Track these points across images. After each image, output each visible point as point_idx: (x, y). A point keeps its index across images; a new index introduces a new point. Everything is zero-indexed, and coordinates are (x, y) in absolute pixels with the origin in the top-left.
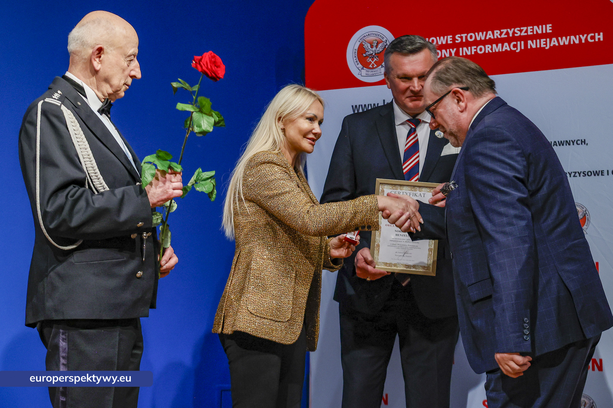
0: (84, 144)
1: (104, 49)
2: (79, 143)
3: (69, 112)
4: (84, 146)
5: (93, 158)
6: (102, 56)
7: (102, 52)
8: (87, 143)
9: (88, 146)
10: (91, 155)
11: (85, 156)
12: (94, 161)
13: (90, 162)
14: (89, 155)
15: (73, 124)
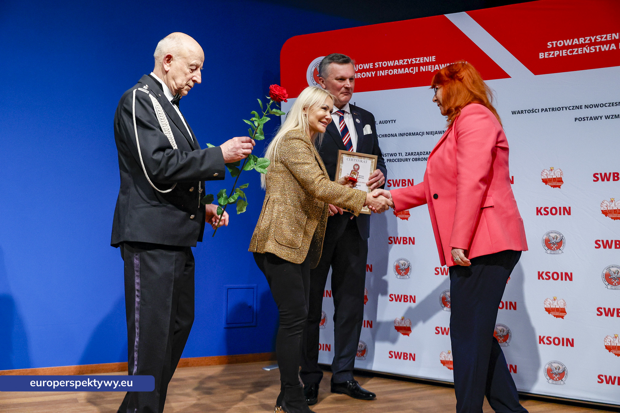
0: (166, 121)
1: (172, 57)
2: (162, 120)
3: (155, 99)
4: (165, 122)
5: (171, 132)
6: (172, 62)
7: (171, 59)
8: (167, 120)
9: (168, 123)
10: (170, 129)
11: (166, 130)
12: (172, 134)
13: (169, 134)
14: (168, 129)
15: (158, 107)
